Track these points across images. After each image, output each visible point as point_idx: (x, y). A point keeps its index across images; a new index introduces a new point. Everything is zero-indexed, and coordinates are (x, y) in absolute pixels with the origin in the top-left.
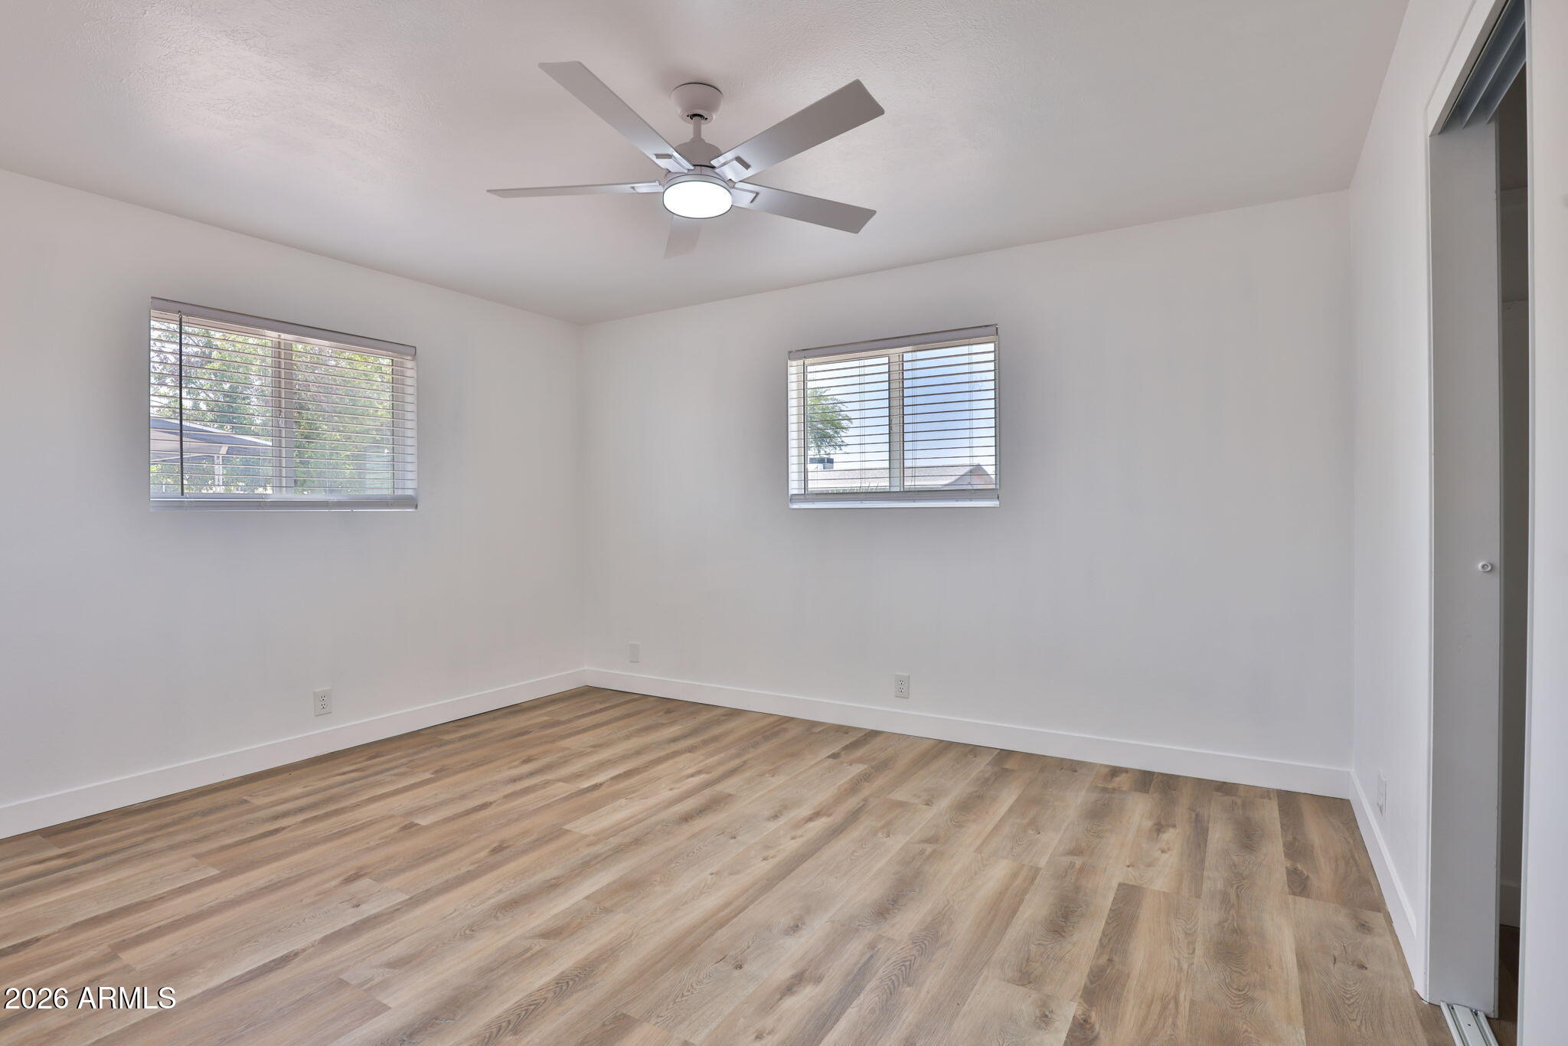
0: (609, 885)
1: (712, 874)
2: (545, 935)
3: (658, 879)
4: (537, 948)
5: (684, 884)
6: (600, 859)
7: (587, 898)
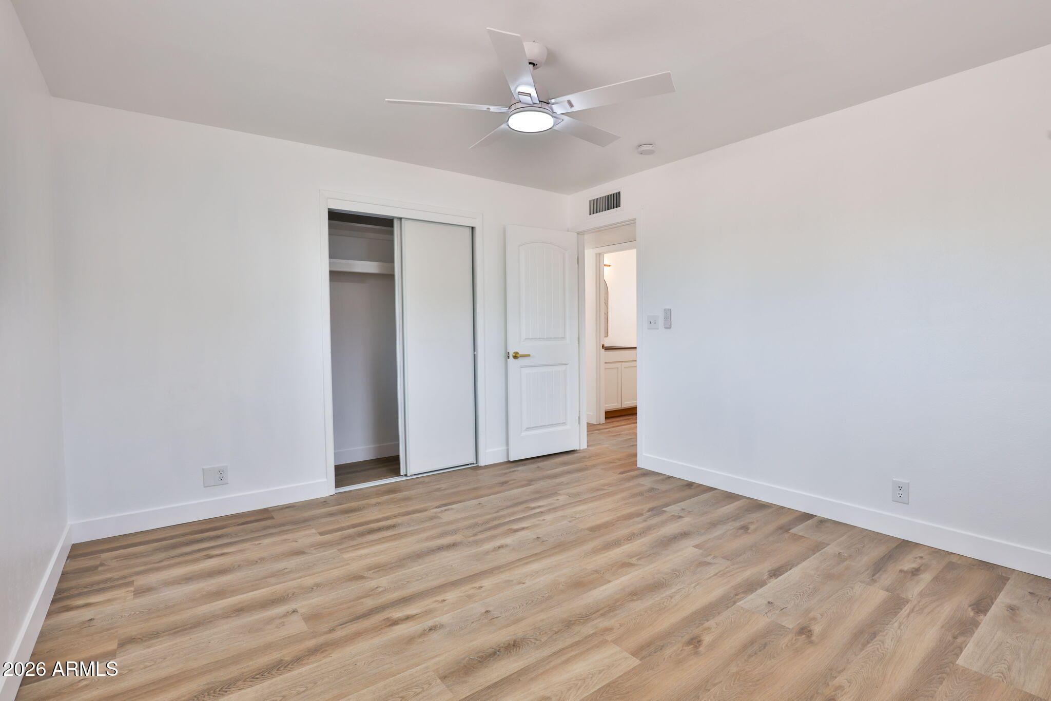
0: (595, 588)
1: (524, 583)
2: (631, 565)
3: (561, 586)
4: (634, 559)
5: (545, 580)
6: (601, 612)
7: (609, 582)
